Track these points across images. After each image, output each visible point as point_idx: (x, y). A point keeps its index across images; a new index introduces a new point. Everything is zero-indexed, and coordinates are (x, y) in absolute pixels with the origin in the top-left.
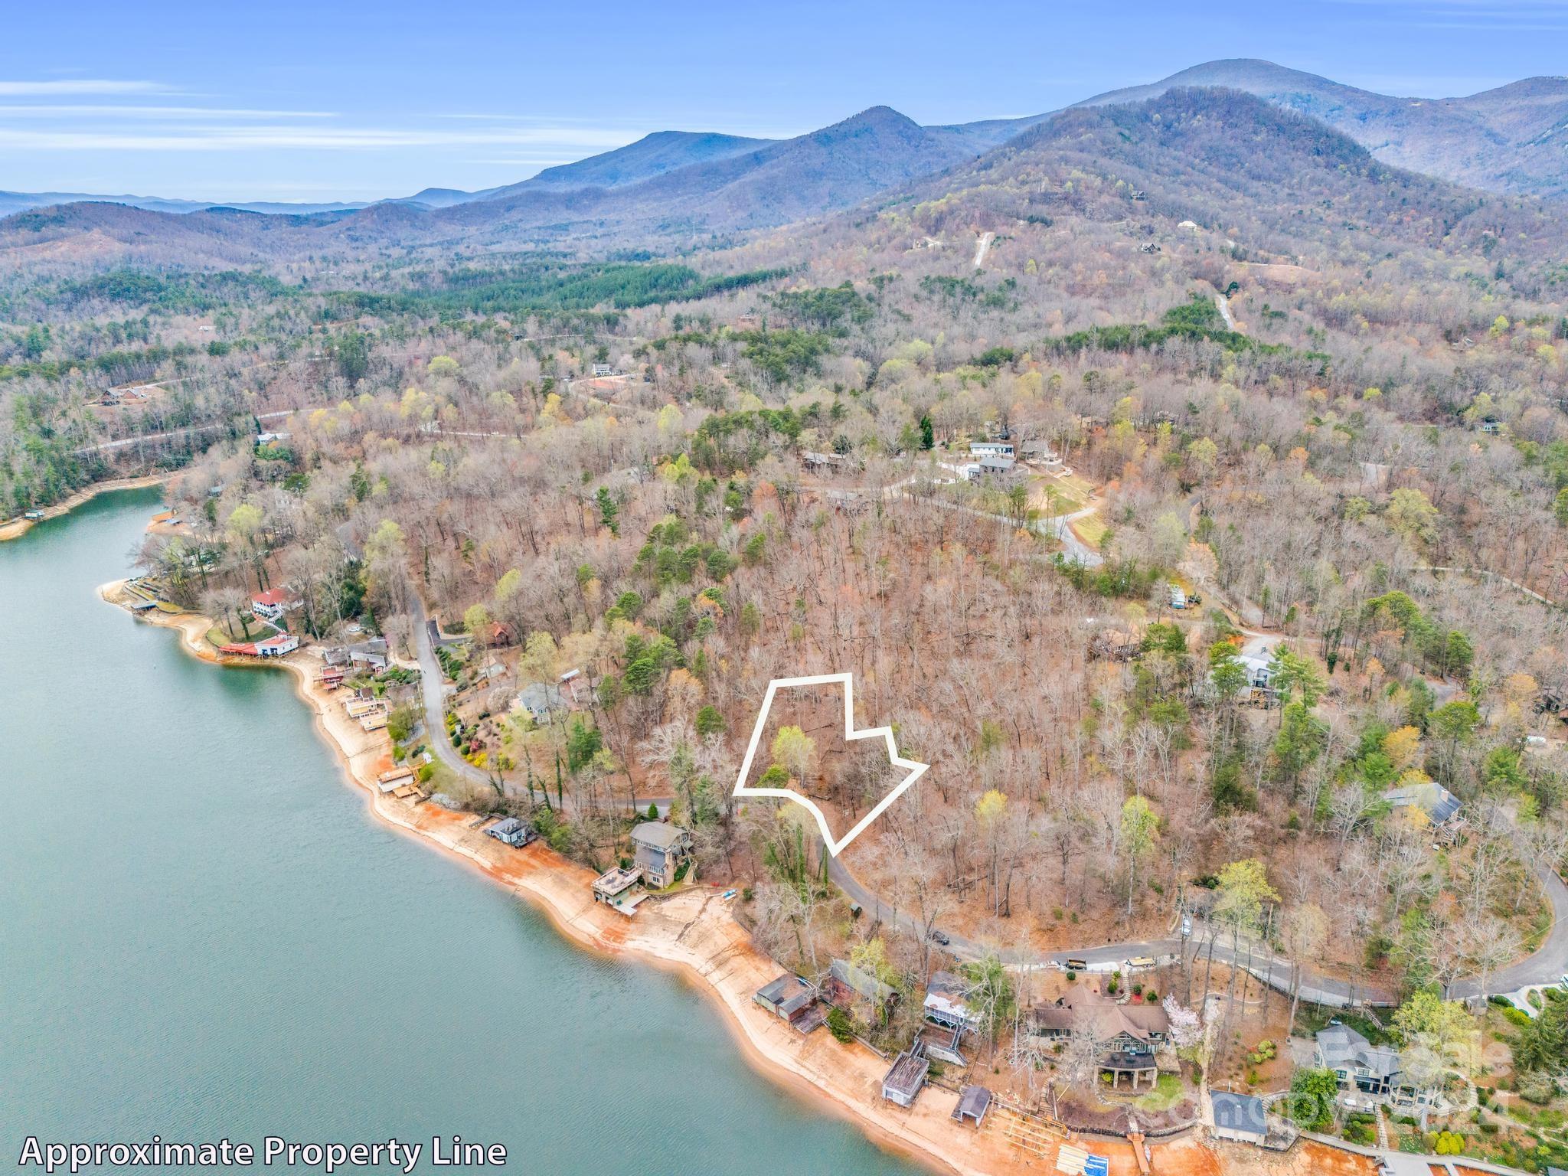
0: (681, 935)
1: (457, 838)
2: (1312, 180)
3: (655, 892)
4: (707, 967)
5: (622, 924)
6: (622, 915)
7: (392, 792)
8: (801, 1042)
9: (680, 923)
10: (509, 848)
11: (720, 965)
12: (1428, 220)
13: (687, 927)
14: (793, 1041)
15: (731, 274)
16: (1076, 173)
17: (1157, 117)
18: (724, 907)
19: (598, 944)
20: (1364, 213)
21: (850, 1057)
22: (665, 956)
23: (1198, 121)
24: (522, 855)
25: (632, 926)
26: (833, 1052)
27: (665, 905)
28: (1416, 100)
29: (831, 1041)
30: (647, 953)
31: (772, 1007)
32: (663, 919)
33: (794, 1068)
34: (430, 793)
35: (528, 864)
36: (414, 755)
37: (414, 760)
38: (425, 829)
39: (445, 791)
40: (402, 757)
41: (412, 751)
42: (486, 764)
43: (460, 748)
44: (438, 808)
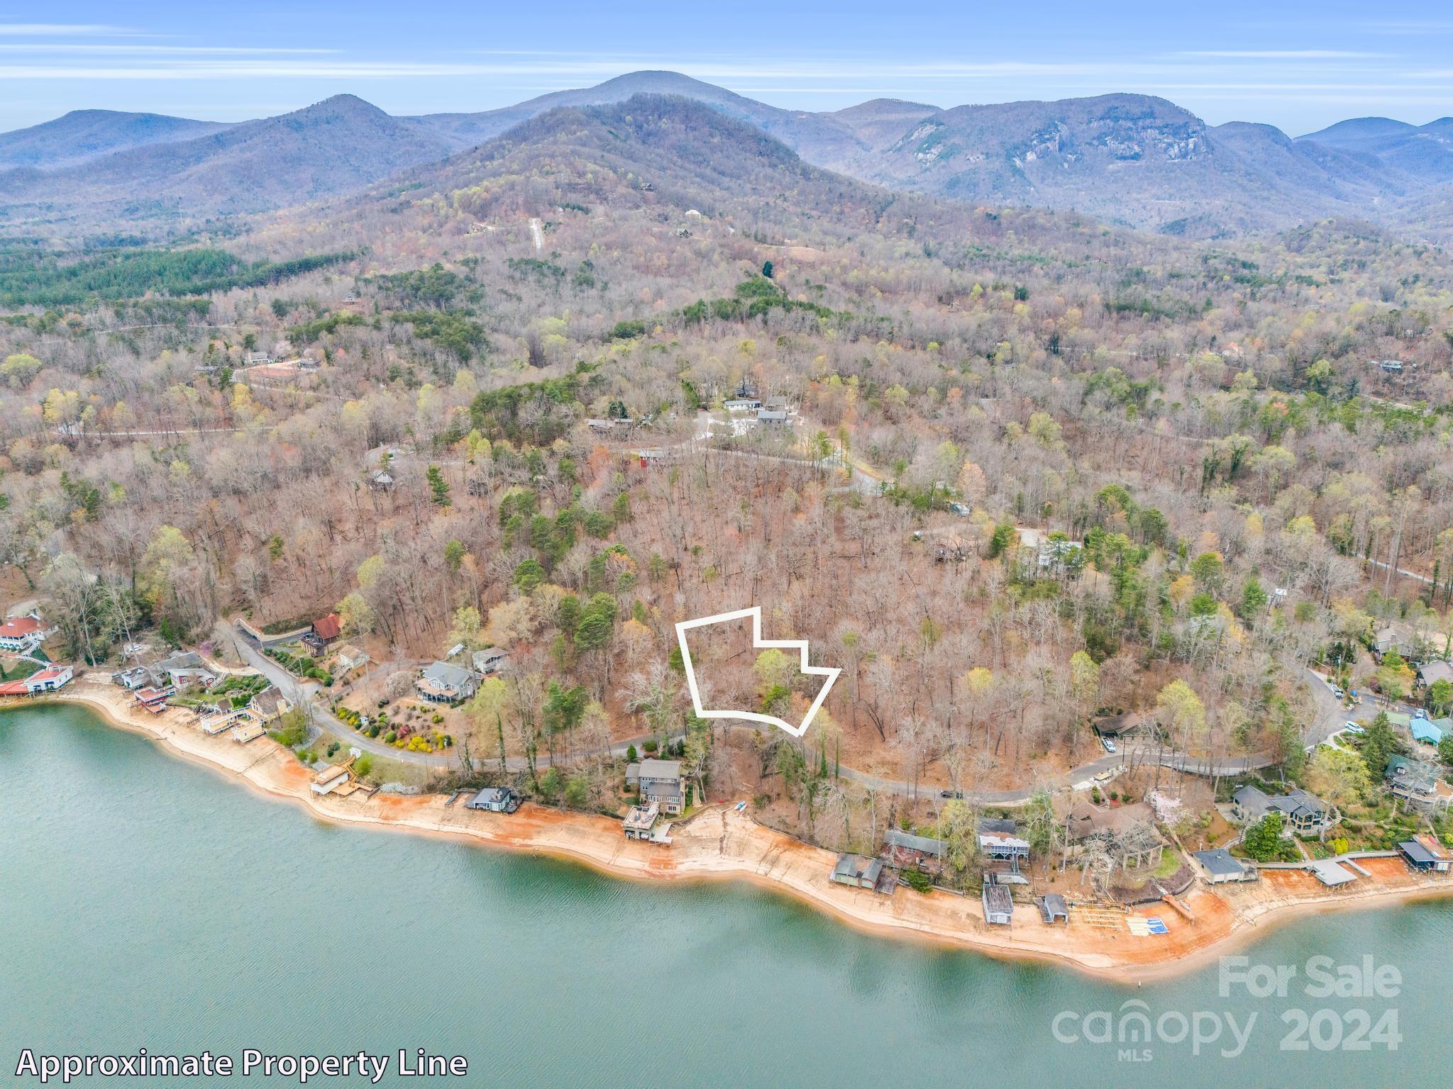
0: (721, 849)
1: (437, 819)
2: (765, 176)
3: (675, 819)
4: (763, 868)
5: (663, 854)
6: (660, 845)
7: (331, 792)
8: (888, 902)
9: (714, 840)
10: (500, 816)
11: (774, 862)
12: (863, 210)
13: (722, 840)
14: (882, 904)
15: (278, 260)
16: (591, 166)
17: (629, 118)
18: (741, 817)
19: (653, 875)
20: (813, 205)
21: (936, 902)
22: (719, 869)
23: (664, 124)
24: (519, 819)
25: (673, 852)
26: (920, 903)
27: (689, 828)
28: (802, 113)
29: (911, 894)
30: (702, 871)
31: (854, 882)
32: (696, 840)
33: (897, 923)
34: (377, 785)
35: (532, 825)
36: (331, 755)
37: (332, 759)
38: (394, 819)
39: (393, 780)
40: (314, 760)
41: (323, 751)
42: (423, 746)
43: (379, 738)
44: (395, 797)
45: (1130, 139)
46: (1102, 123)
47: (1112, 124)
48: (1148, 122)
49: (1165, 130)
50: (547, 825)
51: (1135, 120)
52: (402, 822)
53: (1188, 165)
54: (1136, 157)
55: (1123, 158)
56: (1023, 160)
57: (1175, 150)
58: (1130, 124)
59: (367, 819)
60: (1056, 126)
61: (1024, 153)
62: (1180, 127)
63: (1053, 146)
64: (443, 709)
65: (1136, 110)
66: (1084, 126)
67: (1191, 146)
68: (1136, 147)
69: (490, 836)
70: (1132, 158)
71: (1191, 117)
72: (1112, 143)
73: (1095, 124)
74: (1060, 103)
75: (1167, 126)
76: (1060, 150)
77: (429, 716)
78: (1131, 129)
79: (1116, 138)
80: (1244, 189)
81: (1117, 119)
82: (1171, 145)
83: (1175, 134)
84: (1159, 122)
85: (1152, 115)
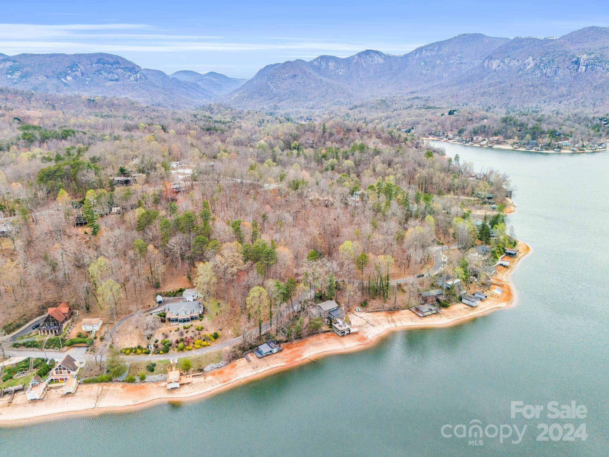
0: (372, 325)
1: (251, 369)
4: (393, 325)
6: (354, 333)
7: (181, 385)
9: (365, 324)
10: (278, 354)
11: (393, 321)
13: (368, 323)
18: (363, 313)
19: (365, 344)
25: (362, 334)
27: (353, 324)
29: (445, 310)
30: (377, 335)
31: (430, 313)
34: (201, 370)
35: (295, 351)
36: (152, 370)
37: (155, 372)
38: (229, 380)
39: (208, 364)
40: (143, 379)
41: (143, 371)
42: (204, 343)
43: (171, 351)
44: (217, 370)
45: (112, 73)
46: (97, 65)
47: (102, 66)
48: (118, 66)
49: (126, 70)
50: (302, 348)
51: (112, 64)
52: (234, 379)
53: (140, 84)
54: (117, 80)
55: (111, 80)
56: (66, 79)
57: (132, 78)
58: (110, 66)
59: (215, 387)
60: (77, 65)
61: (65, 76)
62: (132, 69)
63: (79, 74)
64: (197, 323)
65: (111, 60)
66: (89, 66)
67: (138, 77)
68: (116, 76)
69: (284, 364)
70: (115, 81)
71: (135, 65)
72: (105, 74)
73: (94, 65)
74: (75, 55)
75: (126, 68)
76: (82, 76)
77: (193, 329)
78: (110, 68)
79: (105, 72)
80: (165, 94)
81: (104, 64)
82: (130, 76)
83: (130, 72)
84: (122, 66)
85: (118, 63)
